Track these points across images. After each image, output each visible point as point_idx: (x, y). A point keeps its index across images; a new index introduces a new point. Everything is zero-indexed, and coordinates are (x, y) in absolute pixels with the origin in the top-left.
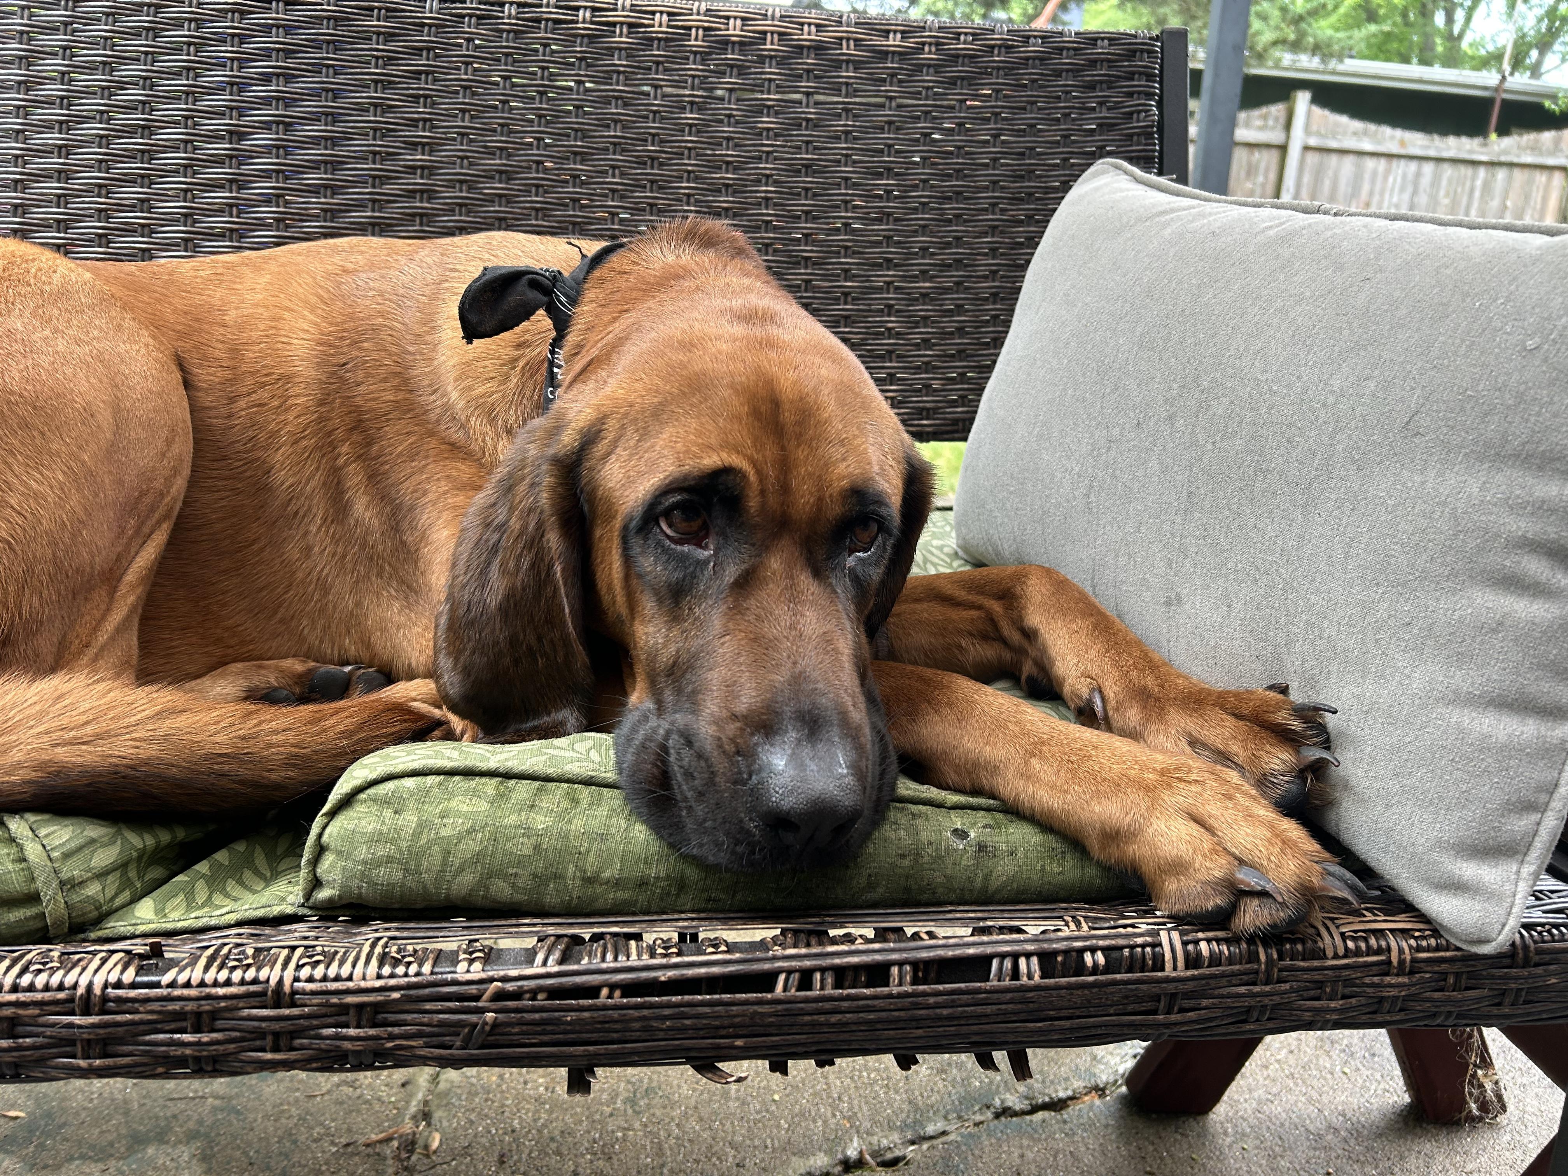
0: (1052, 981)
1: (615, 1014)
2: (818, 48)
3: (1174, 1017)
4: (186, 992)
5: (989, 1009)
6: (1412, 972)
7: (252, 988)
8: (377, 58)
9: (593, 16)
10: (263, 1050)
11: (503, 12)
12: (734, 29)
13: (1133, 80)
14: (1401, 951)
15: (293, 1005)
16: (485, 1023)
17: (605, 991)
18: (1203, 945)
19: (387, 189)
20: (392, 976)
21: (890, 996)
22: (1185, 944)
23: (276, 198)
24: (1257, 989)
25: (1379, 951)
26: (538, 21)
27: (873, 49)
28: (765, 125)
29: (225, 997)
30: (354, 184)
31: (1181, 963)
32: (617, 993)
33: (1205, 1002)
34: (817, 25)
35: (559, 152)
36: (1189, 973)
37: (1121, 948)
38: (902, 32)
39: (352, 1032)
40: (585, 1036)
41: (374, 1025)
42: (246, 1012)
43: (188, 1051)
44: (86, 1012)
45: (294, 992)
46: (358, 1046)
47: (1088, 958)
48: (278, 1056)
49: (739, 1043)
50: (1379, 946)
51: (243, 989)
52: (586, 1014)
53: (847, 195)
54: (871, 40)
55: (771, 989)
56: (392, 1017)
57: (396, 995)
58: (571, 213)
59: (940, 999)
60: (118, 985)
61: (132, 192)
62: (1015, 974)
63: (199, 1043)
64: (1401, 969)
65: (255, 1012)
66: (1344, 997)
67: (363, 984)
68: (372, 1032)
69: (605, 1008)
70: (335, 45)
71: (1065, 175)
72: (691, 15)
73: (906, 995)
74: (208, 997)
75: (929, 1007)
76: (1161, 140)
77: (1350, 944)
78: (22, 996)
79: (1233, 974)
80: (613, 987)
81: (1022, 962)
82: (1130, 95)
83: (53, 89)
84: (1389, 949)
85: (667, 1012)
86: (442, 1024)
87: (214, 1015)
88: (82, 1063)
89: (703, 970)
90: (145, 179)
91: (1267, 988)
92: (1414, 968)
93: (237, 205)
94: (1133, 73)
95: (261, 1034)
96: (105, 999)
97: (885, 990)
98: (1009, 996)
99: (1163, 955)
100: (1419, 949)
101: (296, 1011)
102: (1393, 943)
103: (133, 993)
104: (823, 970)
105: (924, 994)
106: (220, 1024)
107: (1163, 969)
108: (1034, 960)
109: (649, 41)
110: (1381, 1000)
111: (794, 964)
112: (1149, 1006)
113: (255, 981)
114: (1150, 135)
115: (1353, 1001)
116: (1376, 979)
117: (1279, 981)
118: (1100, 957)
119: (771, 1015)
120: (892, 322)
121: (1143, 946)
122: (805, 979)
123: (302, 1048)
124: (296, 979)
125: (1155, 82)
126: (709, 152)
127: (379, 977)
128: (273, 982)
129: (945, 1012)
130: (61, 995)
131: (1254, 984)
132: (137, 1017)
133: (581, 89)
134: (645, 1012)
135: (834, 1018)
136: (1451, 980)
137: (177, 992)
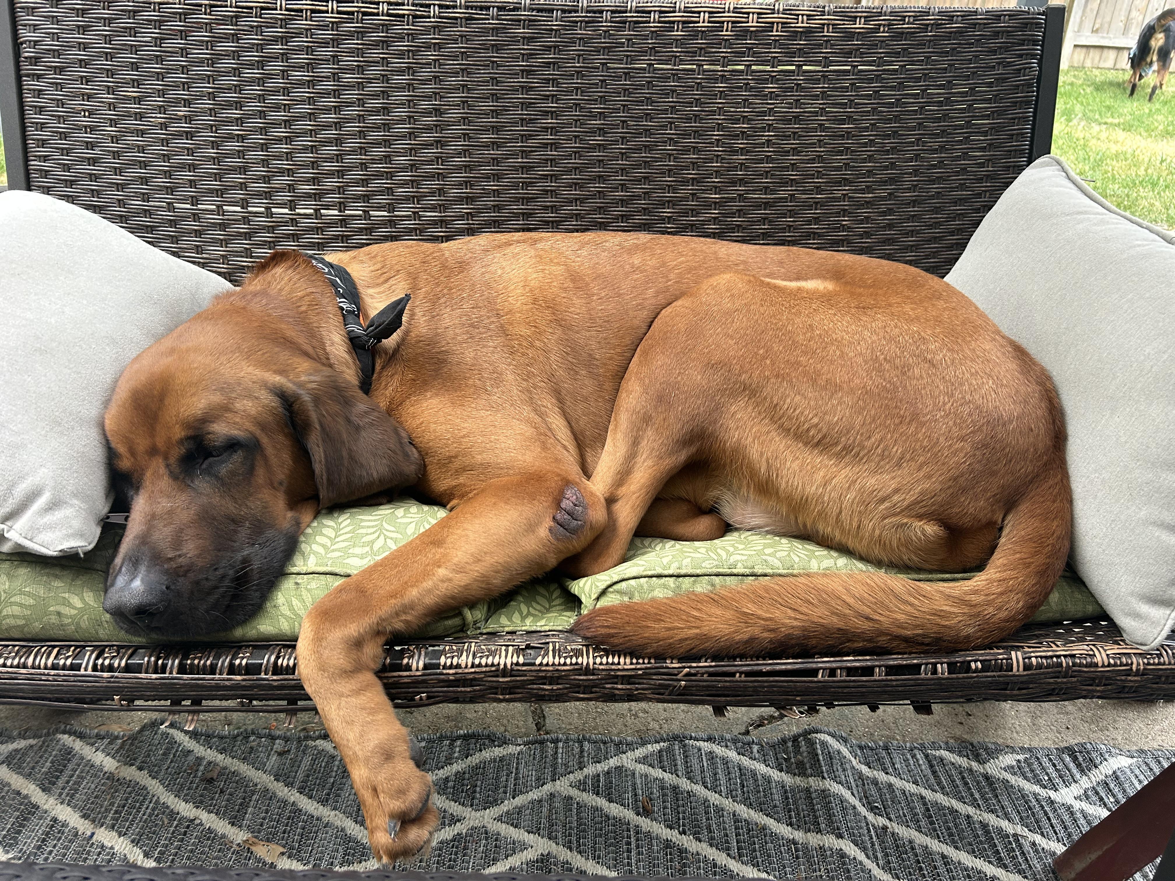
0: (954, 676)
1: (742, 684)
2: (808, 32)
3: (1015, 692)
4: (548, 668)
5: (922, 688)
6: (1143, 675)
7: (576, 667)
8: (523, 55)
9: (660, 17)
10: (578, 692)
11: (602, 17)
12: (753, 23)
13: (1023, 45)
14: (1138, 664)
15: (593, 674)
16: (681, 686)
17: (738, 675)
18: (1033, 659)
19: (531, 142)
20: (637, 663)
21: (875, 681)
22: (1024, 659)
23: (464, 152)
24: (1059, 680)
25: (1127, 665)
26: (625, 22)
27: (845, 31)
28: (770, 90)
29: (564, 671)
30: (511, 140)
31: (1021, 668)
32: (743, 675)
33: (1031, 686)
34: (808, 15)
35: (636, 113)
36: (1025, 673)
37: (991, 660)
38: (865, 17)
39: (620, 686)
40: (726, 692)
41: (629, 684)
42: (572, 677)
43: (547, 693)
44: (504, 676)
45: (594, 669)
46: (622, 692)
47: (973, 665)
48: (586, 696)
49: (798, 698)
50: (1127, 662)
51: (572, 667)
52: (728, 684)
53: (822, 136)
54: (844, 24)
55: (816, 676)
56: (637, 681)
57: (640, 672)
58: (644, 155)
59: (898, 683)
60: (517, 664)
61: (379, 151)
62: (935, 671)
63: (552, 689)
64: (1138, 673)
65: (577, 677)
66: (1105, 685)
67: (626, 667)
68: (628, 687)
69: (737, 681)
70: (496, 48)
71: (968, 117)
72: (724, 12)
73: (883, 680)
74: (557, 670)
75: (893, 686)
76: (1038, 87)
77: (1112, 661)
78: (477, 670)
79: (1048, 673)
80: (741, 673)
81: (939, 666)
82: (1020, 56)
83: (329, 85)
84: (1132, 663)
85: (766, 684)
86: (660, 685)
87: (559, 678)
88: (501, 697)
89: (784, 667)
90: (387, 143)
91: (1065, 680)
92: (1145, 673)
93: (441, 157)
94: (1024, 40)
95: (579, 686)
96: (512, 670)
97: (872, 678)
98: (933, 682)
99: (1012, 664)
100: (1149, 664)
101: (595, 677)
102: (1134, 660)
103: (524, 668)
104: (841, 668)
105: (891, 680)
106: (560, 681)
107: (1011, 670)
108: (945, 666)
109: (696, 34)
110: (1124, 687)
111: (828, 665)
112: (1003, 687)
113: (577, 664)
114: (1031, 85)
115: (1110, 687)
116: (1123, 678)
117: (1071, 677)
118: (979, 665)
119: (816, 687)
120: (846, 221)
121: (1002, 660)
122: (832, 672)
123: (596, 692)
124: (595, 663)
125: (1038, 45)
126: (732, 109)
127: (632, 664)
128: (585, 664)
129: (900, 689)
130: (493, 669)
131: (1058, 677)
132: (525, 678)
133: (651, 69)
134: (756, 684)
135: (846, 690)
136: (1163, 679)
137: (544, 668)
